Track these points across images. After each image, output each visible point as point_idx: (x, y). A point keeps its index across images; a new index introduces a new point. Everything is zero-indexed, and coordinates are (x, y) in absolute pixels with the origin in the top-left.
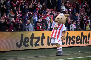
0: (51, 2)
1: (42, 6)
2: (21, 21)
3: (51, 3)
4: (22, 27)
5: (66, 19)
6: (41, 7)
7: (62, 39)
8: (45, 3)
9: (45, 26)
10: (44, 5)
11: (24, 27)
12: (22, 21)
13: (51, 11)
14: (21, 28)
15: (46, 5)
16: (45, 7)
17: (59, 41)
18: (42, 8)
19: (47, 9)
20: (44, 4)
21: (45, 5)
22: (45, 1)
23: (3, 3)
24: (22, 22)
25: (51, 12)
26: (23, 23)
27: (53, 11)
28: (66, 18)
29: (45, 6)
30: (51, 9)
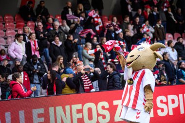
0: (173, 18)
1: (153, 30)
2: (111, 67)
3: (175, 20)
4: (113, 80)
5: (153, 55)
6: (151, 32)
7: (146, 107)
8: (160, 22)
9: (165, 75)
10: (159, 26)
11: (119, 81)
12: (113, 67)
13: (176, 39)
14: (111, 84)
15: (164, 26)
16: (160, 31)
17: (138, 116)
18: (153, 34)
19: (167, 34)
20: (159, 24)
21: (162, 26)
22: (161, 17)
23: (70, 30)
24: (114, 70)
25: (176, 41)
26: (116, 72)
27: (181, 39)
28: (155, 54)
29: (162, 29)
30: (175, 34)
